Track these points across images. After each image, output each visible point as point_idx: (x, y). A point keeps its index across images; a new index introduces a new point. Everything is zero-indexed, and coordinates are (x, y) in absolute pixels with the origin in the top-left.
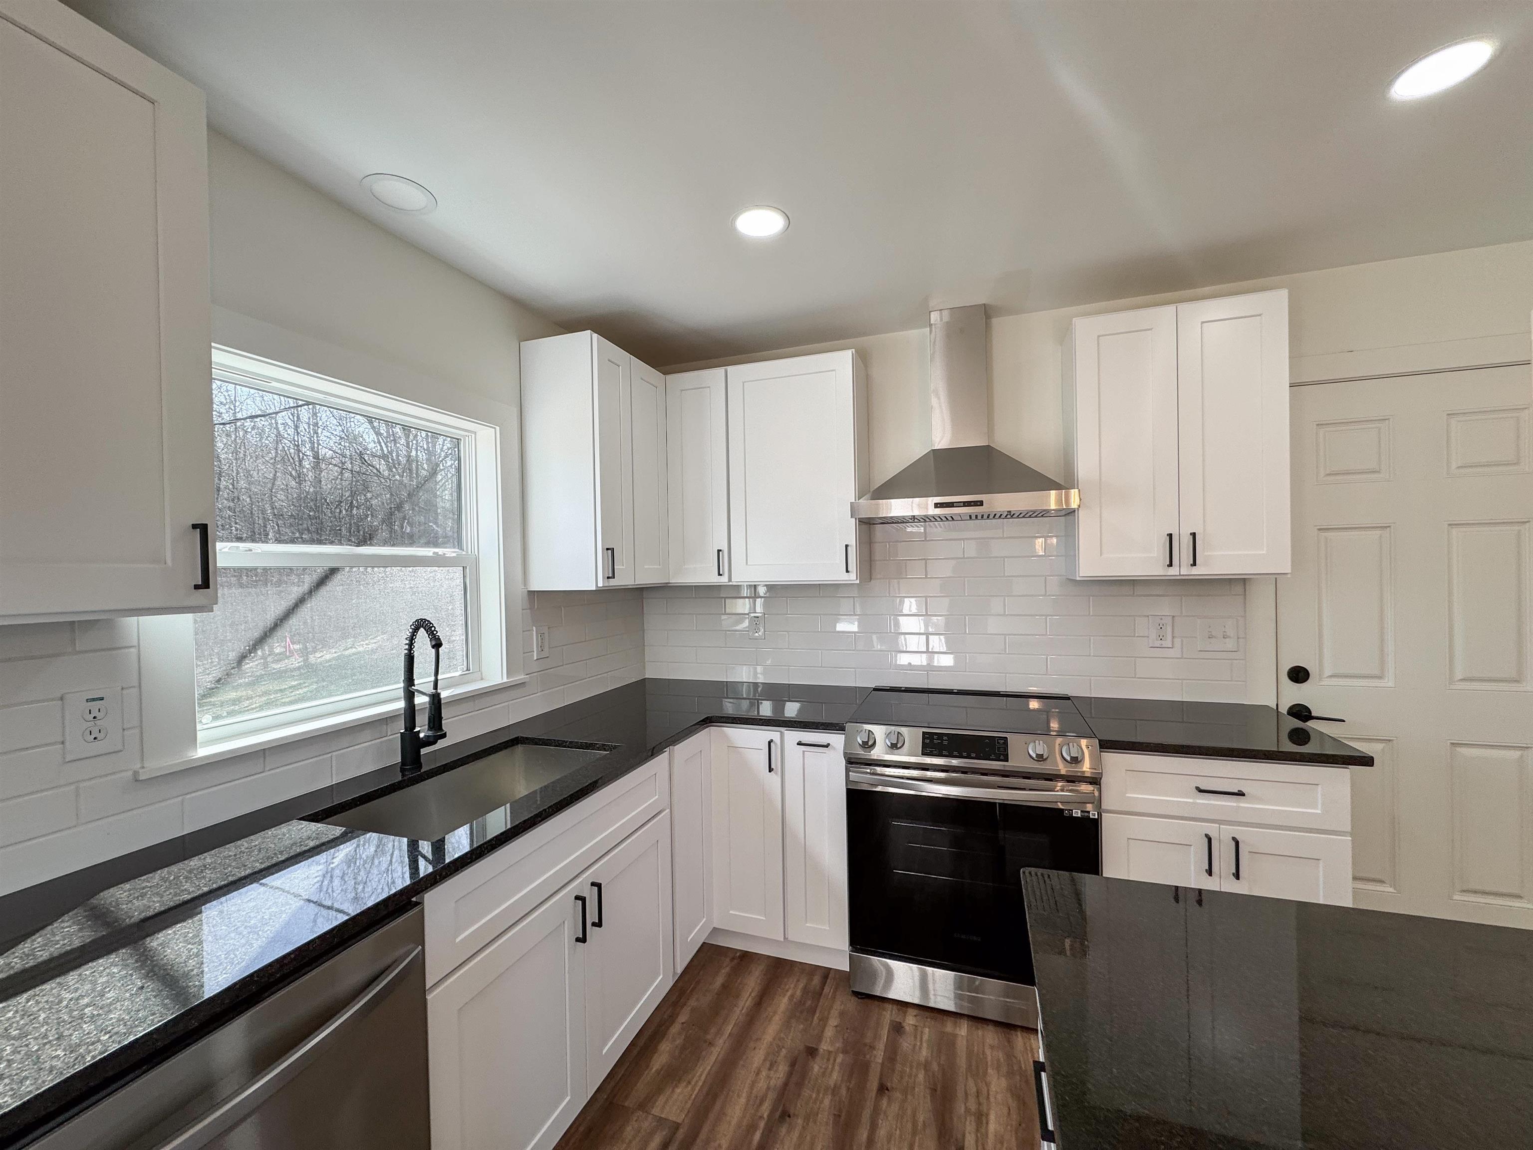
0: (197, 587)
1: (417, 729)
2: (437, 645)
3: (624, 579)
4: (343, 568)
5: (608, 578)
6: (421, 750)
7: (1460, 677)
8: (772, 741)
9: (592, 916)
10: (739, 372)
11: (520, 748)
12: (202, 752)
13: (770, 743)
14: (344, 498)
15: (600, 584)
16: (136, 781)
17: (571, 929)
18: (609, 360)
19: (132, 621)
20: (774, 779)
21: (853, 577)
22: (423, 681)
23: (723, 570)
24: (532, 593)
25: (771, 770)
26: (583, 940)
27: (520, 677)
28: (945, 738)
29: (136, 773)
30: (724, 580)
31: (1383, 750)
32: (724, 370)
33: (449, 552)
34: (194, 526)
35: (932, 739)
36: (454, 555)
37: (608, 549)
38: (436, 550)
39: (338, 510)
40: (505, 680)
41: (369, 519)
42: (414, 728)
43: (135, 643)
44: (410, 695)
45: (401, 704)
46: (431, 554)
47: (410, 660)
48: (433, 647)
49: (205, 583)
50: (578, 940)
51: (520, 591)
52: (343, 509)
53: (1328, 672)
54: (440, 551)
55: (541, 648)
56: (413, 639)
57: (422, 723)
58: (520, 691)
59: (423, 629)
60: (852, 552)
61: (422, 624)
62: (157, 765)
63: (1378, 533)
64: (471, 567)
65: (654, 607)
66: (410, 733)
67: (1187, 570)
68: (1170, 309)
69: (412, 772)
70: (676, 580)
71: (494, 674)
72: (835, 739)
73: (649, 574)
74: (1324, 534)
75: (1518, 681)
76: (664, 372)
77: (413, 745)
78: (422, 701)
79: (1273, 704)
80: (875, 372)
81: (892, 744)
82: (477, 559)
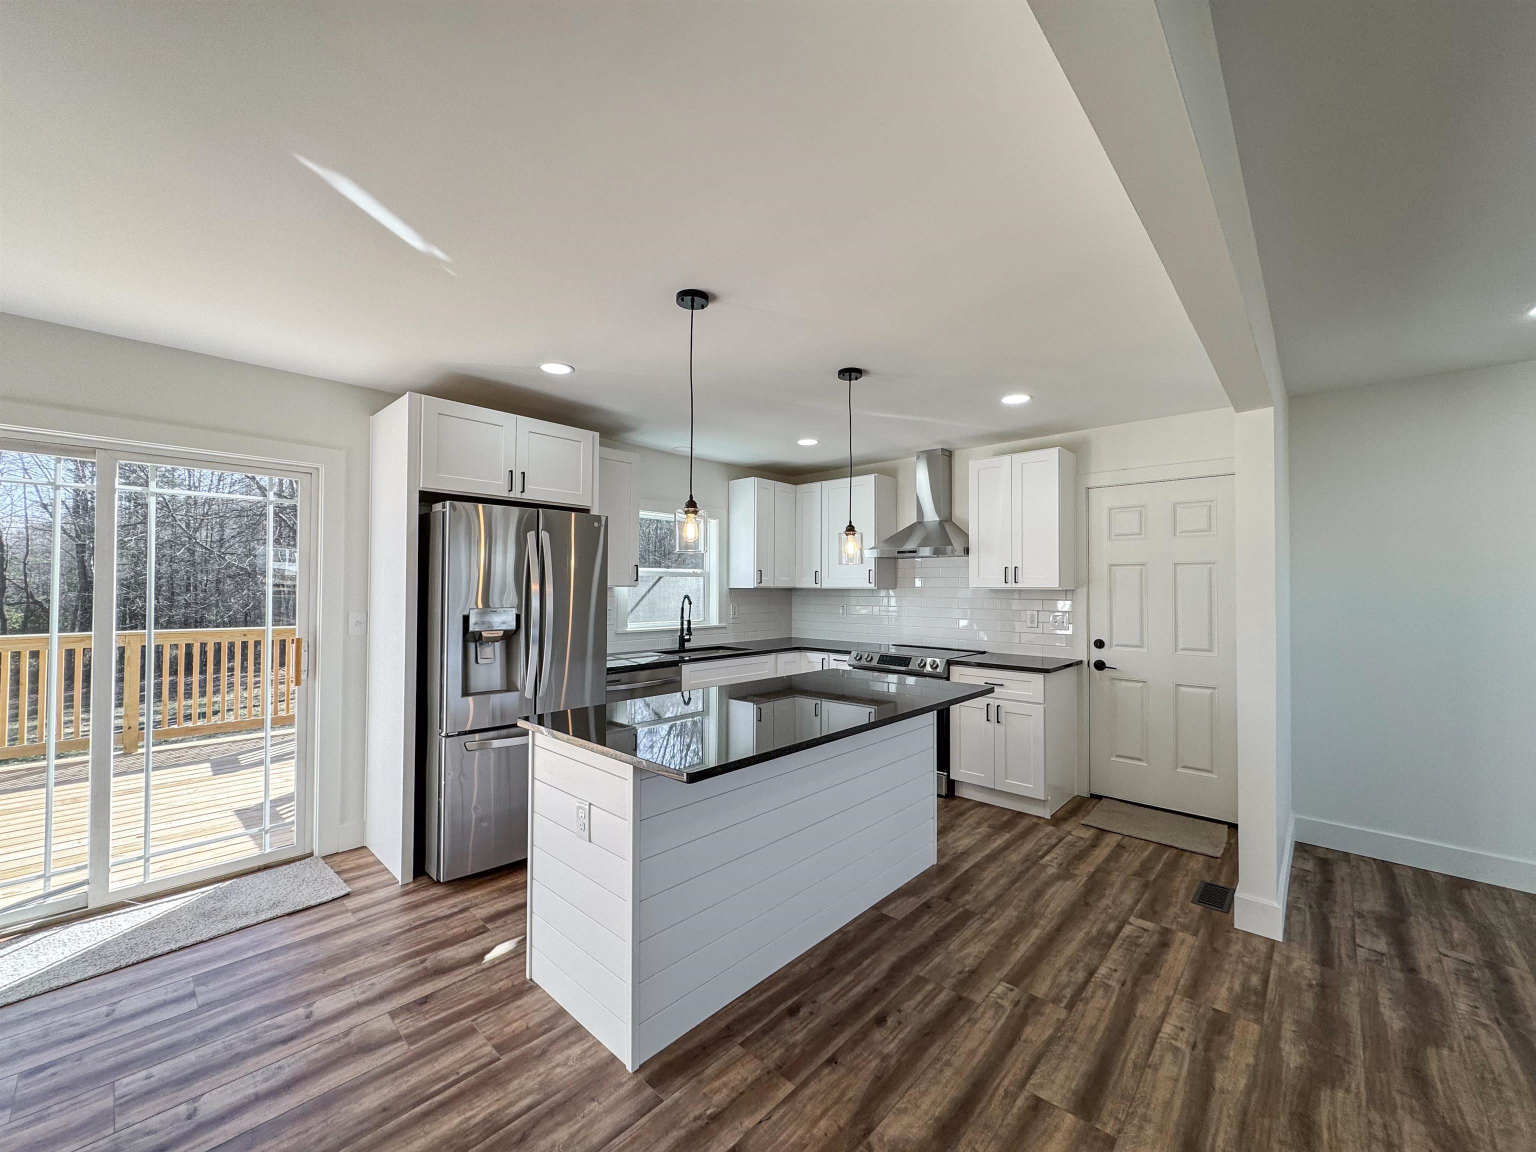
0: (635, 582)
2: (690, 603)
3: (767, 583)
4: (662, 576)
5: (760, 583)
6: (685, 642)
7: (1181, 648)
8: (824, 658)
12: (628, 630)
15: (757, 586)
16: (616, 634)
18: (763, 488)
21: (872, 586)
22: (686, 618)
23: (819, 581)
24: (730, 589)
27: (724, 624)
28: (888, 657)
29: (615, 632)
30: (818, 586)
31: (1142, 687)
32: (820, 483)
33: (699, 571)
34: (635, 566)
35: (883, 658)
37: (758, 569)
40: (717, 625)
42: (683, 634)
43: (614, 594)
44: (682, 624)
45: (680, 626)
46: (692, 572)
47: (683, 609)
49: (637, 580)
51: (725, 588)
53: (1114, 643)
54: (695, 570)
55: (733, 613)
56: (683, 602)
57: (685, 632)
58: (724, 631)
59: (686, 599)
60: (872, 573)
61: (687, 597)
62: (620, 630)
63: (1140, 567)
64: (706, 577)
65: (796, 600)
66: (681, 637)
67: (1014, 585)
68: (1008, 457)
69: (682, 649)
70: (798, 586)
71: (714, 621)
72: (846, 657)
73: (783, 582)
74: (1113, 567)
75: (1210, 651)
76: (796, 484)
77: (682, 641)
78: (685, 626)
79: (1085, 660)
80: (901, 479)
81: (866, 659)
82: (709, 573)
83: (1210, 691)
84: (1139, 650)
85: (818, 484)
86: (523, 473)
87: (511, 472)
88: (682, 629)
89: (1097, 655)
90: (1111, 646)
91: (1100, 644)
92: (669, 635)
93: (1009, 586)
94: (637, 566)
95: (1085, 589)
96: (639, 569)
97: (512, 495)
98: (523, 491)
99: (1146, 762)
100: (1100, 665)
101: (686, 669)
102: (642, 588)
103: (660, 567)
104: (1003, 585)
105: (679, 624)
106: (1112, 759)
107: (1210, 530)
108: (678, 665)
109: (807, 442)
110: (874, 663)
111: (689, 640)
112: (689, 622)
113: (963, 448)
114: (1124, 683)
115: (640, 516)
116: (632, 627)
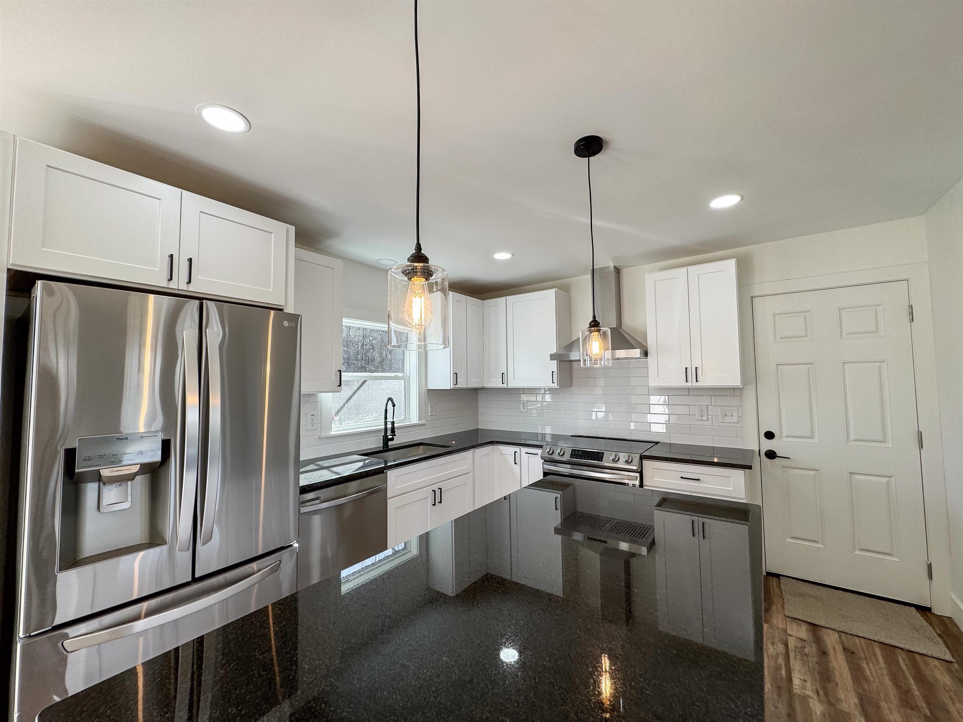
0: (338, 386)
1: (387, 435)
2: (394, 406)
3: (462, 385)
4: (368, 380)
5: (455, 384)
6: (389, 442)
7: (853, 439)
8: (516, 452)
9: (438, 500)
10: (511, 299)
11: (422, 447)
12: (332, 433)
13: (515, 452)
14: (360, 340)
15: (452, 387)
16: (320, 438)
17: (430, 501)
18: (457, 301)
19: (320, 394)
20: (517, 467)
21: (555, 385)
22: (390, 419)
23: (505, 382)
24: (429, 390)
25: (515, 464)
26: (434, 505)
27: (423, 422)
28: (580, 452)
29: (320, 436)
30: (505, 386)
31: (815, 474)
32: (505, 298)
33: (400, 375)
34: (338, 371)
35: (575, 452)
36: (401, 375)
37: (455, 373)
38: (395, 374)
39: (357, 346)
40: (418, 422)
41: (371, 351)
42: (387, 434)
43: (320, 401)
44: (386, 423)
45: (383, 427)
46: (394, 375)
47: (386, 411)
48: (393, 406)
49: (340, 385)
50: (433, 505)
51: (424, 389)
52: (359, 345)
53: (784, 434)
54: (397, 374)
55: (432, 412)
56: (387, 404)
57: (389, 433)
58: (424, 427)
59: (390, 401)
60: (555, 374)
61: (390, 399)
62: (324, 435)
63: (807, 366)
64: (407, 380)
65: (482, 397)
66: (385, 436)
67: (695, 384)
68: (685, 269)
69: (386, 448)
70: (486, 386)
71: (414, 419)
72: (539, 451)
73: (473, 383)
74: (780, 367)
75: (884, 442)
76: (482, 299)
77: (386, 440)
78: (389, 426)
79: (757, 449)
80: (573, 293)
81: (559, 454)
82: (409, 377)
83: (886, 479)
84: (811, 441)
85: (503, 299)
86: (190, 260)
87: (171, 256)
88: (386, 429)
89: (768, 445)
90: (781, 437)
91: (770, 435)
92: (373, 435)
93: (689, 384)
94: (340, 371)
95: (753, 386)
96: (343, 374)
97: (173, 285)
98: (189, 282)
99: (823, 544)
100: (771, 455)
101: (391, 474)
102: (346, 392)
103: (365, 371)
104: (683, 384)
105: (383, 423)
106: (787, 540)
107: (877, 332)
108: (383, 472)
109: (503, 256)
110: (567, 458)
111: (392, 439)
112: (393, 423)
113: (632, 266)
114: (795, 471)
115: (344, 324)
116: (336, 429)
